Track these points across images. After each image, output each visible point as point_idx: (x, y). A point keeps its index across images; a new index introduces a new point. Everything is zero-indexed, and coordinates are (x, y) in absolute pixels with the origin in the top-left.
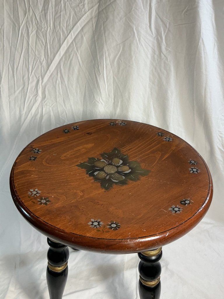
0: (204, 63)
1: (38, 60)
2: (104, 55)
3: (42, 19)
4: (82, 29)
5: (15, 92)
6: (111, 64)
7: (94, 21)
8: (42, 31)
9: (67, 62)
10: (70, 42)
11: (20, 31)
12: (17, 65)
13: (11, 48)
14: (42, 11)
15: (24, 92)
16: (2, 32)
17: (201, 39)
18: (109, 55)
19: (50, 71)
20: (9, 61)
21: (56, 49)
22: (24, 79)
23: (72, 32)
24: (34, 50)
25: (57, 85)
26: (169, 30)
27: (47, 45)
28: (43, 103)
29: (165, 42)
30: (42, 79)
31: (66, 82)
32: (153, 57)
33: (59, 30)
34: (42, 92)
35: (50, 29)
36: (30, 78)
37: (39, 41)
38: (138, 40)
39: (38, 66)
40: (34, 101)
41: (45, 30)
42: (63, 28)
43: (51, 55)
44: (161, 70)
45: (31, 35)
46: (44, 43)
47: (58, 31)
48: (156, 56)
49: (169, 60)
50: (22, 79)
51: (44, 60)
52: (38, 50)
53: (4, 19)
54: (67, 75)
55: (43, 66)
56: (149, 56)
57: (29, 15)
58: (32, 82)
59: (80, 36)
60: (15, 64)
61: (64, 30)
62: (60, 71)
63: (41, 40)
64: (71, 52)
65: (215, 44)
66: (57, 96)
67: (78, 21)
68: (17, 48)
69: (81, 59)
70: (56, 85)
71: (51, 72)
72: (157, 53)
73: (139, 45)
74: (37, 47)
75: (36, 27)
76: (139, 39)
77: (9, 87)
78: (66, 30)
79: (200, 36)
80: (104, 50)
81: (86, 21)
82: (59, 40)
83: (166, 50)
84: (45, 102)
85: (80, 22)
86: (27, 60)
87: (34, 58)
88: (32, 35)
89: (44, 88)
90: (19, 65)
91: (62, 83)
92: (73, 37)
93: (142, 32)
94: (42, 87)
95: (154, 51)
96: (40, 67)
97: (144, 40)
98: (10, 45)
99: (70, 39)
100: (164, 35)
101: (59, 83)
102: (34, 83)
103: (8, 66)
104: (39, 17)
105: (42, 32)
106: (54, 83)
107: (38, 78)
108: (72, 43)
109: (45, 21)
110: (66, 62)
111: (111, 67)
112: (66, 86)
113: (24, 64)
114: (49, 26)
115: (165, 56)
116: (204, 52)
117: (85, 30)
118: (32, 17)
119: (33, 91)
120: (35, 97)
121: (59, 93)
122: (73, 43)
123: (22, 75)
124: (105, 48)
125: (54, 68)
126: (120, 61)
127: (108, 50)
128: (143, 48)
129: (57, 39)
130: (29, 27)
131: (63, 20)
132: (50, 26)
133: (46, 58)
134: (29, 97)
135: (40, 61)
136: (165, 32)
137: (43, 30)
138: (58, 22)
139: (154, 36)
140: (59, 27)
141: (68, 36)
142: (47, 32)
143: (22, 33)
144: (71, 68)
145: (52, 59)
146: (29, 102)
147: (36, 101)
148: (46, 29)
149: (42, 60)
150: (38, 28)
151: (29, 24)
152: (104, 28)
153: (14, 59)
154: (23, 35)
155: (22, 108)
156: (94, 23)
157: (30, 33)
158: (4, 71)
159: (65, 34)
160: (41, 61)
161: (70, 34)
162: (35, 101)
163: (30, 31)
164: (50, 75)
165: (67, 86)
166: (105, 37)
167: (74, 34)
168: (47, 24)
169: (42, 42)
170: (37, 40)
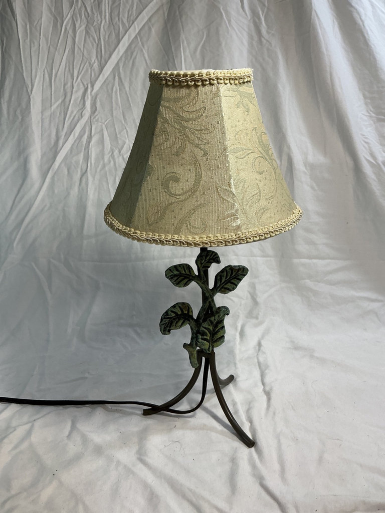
0: (323, 41)
1: (87, 63)
2: (181, 47)
3: (94, 10)
4: (150, 19)
5: (51, 106)
6: (191, 56)
7: (166, 8)
8: (94, 25)
9: (129, 62)
10: (133, 36)
11: (64, 27)
12: (57, 69)
13: (49, 47)
15: (64, 106)
16: (38, 28)
17: (313, 13)
18: (189, 44)
19: (104, 75)
20: (45, 65)
21: (113, 47)
22: (66, 87)
23: (135, 23)
24: (82, 50)
25: (114, 94)
26: (268, 8)
27: (101, 42)
28: (92, 118)
29: (266, 24)
30: (92, 86)
31: (127, 89)
32: (251, 45)
33: (118, 22)
34: (91, 103)
35: (106, 21)
36: (75, 85)
37: (89, 37)
38: (227, 22)
39: (87, 70)
40: (78, 117)
41: (98, 23)
42: (123, 19)
43: (105, 55)
44: (264, 59)
45: (79, 31)
46: (97, 41)
47: (116, 23)
48: (254, 43)
49: (273, 45)
50: (62, 88)
51: (96, 61)
52: (87, 50)
53: (42, 12)
54: (128, 79)
55: (94, 70)
56: (246, 43)
57: (77, 6)
58: (76, 92)
59: (146, 28)
60: (53, 69)
61: (125, 21)
62: (118, 76)
63: (92, 36)
64: (135, 48)
65: (333, 21)
66: (114, 108)
67: (144, 9)
68: (58, 48)
69: (148, 56)
70: (112, 92)
71: (106, 77)
72: (256, 38)
73: (230, 29)
74: (86, 45)
75: (85, 20)
76: (229, 21)
77: (42, 100)
78: (127, 21)
79: (312, 8)
80: (181, 38)
81: (155, 9)
82: (118, 35)
83: (268, 33)
84: (95, 117)
85: (146, 10)
86: (71, 62)
87: (81, 60)
88: (80, 31)
89: (94, 98)
90: (60, 69)
91: (120, 90)
92: (137, 31)
93: (233, 13)
94: (92, 98)
95: (251, 37)
96: (90, 71)
97: (236, 22)
98: (49, 45)
99: (133, 32)
100: (262, 15)
101: (117, 90)
102: (80, 93)
103: (44, 71)
104: (90, 7)
105: (94, 27)
106: (110, 91)
107: (86, 87)
108: (136, 37)
109: (98, 12)
110: (126, 62)
111: (193, 60)
112: (127, 94)
113: (67, 67)
114: (103, 18)
115: (267, 41)
116: (320, 27)
117: (153, 20)
118: (80, 8)
119: (78, 102)
120: (81, 111)
121: (117, 104)
122: (137, 38)
123: (63, 83)
124: (183, 36)
125: (109, 72)
126: (205, 51)
127: (186, 38)
128: (237, 34)
129: (115, 32)
130: (77, 20)
131: (123, 9)
132: (105, 18)
133: (98, 60)
134: (72, 112)
135: (90, 63)
136: (263, 12)
137: (95, 23)
138: (116, 13)
139: (249, 18)
140: (117, 19)
141: (130, 28)
142: (101, 26)
143: (66, 28)
144: (135, 69)
145: (107, 60)
146: (72, 118)
147: (82, 117)
148: (99, 22)
149: (93, 61)
150: (87, 21)
151: (76, 17)
152: (180, 13)
153: (53, 62)
154: (67, 32)
155: (61, 128)
156: (165, 9)
157: (77, 28)
158: (38, 76)
159: (126, 27)
160: (92, 63)
161: (133, 25)
162: (80, 117)
163: (77, 25)
164: (103, 81)
165: (128, 93)
166: (182, 22)
167: (138, 25)
168: (101, 16)
169: (94, 39)
170: (87, 37)
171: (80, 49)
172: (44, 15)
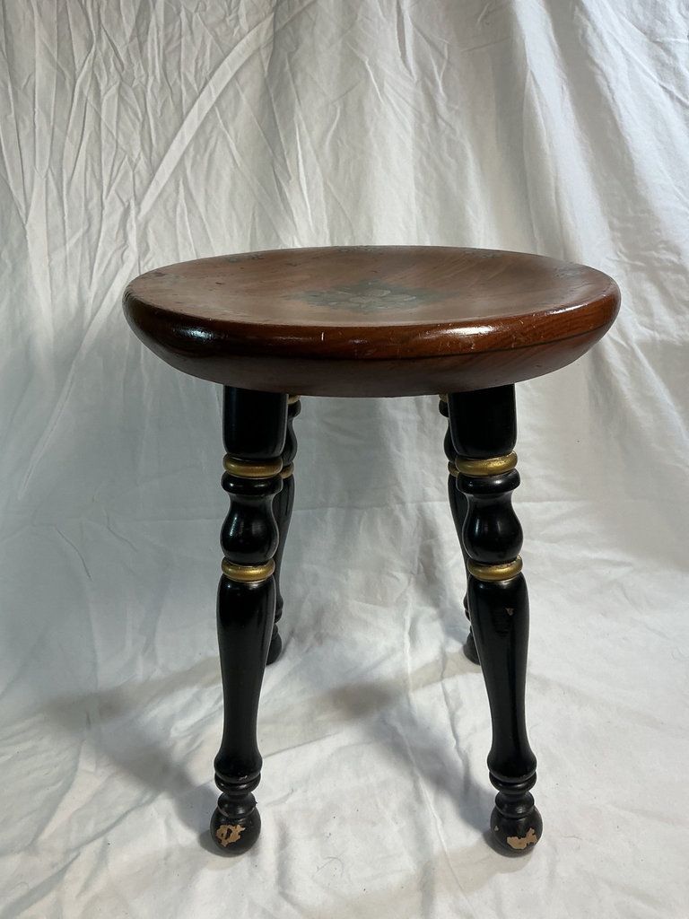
0: (544, 128)
1: (126, 159)
2: (295, 134)
3: (132, 57)
4: (236, 76)
5: (65, 244)
6: (315, 151)
7: (265, 54)
8: (134, 85)
9: (202, 158)
10: (208, 108)
11: (77, 89)
12: (70, 172)
13: (53, 128)
14: (132, 38)
15: (89, 241)
16: (30, 91)
17: (529, 74)
18: (310, 130)
19: (157, 183)
20: (47, 165)
21: (171, 129)
22: (90, 207)
23: (211, 83)
24: (115, 134)
25: (178, 219)
26: (449, 62)
27: (149, 119)
28: (142, 265)
29: (444, 91)
30: (138, 204)
31: (202, 209)
32: (419, 132)
33: (178, 81)
34: (137, 235)
35: (155, 79)
36: (106, 203)
37: (126, 110)
38: (377, 90)
39: (126, 173)
40: (117, 263)
41: (141, 82)
42: (187, 74)
43: (158, 144)
44: (441, 159)
45: (106, 98)
46: (140, 115)
47: (175, 83)
48: (425, 127)
49: (458, 132)
50: (83, 208)
51: (142, 157)
52: (124, 134)
53: (34, 60)
54: (202, 189)
55: (139, 172)
56: (410, 129)
57: (100, 49)
58: (110, 214)
59: (231, 93)
60: (64, 171)
61: (191, 78)
62: (183, 183)
63: (131, 107)
64: (211, 132)
65: (562, 88)
66: (180, 247)
67: (226, 57)
68: (69, 130)
69: (237, 147)
70: (175, 216)
71: (162, 185)
72: (427, 118)
73: (382, 101)
74: (121, 125)
75: (116, 77)
76: (381, 87)
77: (48, 233)
78: (196, 80)
79: (526, 65)
80: (295, 118)
81: (245, 57)
82: (179, 106)
83: (449, 109)
84: (147, 263)
85: (229, 58)
86: (96, 159)
87: (114, 153)
88: (109, 98)
89: (143, 226)
90: (76, 172)
91: (189, 211)
92: (214, 97)
93: (387, 71)
94: (139, 226)
95: (419, 117)
96: (131, 174)
97: (393, 88)
98: (52, 124)
99: (206, 101)
100: (439, 73)
101: (183, 211)
102: (117, 217)
103: (46, 176)
104: (125, 51)
105: (134, 89)
106: (171, 214)
107: (127, 204)
108: (212, 109)
109: (140, 62)
110: (198, 157)
111: (318, 158)
112: (202, 219)
113: (90, 169)
114: (150, 72)
115: (447, 123)
116: (541, 104)
117: (243, 78)
118: (106, 53)
119: (114, 236)
120: (120, 252)
121: (185, 238)
122: (215, 111)
123: (83, 200)
124: (299, 114)
125: (167, 176)
126: (339, 142)
127: (305, 117)
128: (393, 108)
129: (173, 101)
130: (101, 77)
131: (187, 57)
132: (154, 72)
133: (145, 154)
134: (104, 254)
135: (130, 160)
136: (440, 67)
137: (135, 83)
138: (174, 63)
139: (416, 79)
140: (176, 74)
141: (200, 93)
142: (146, 88)
143: (81, 93)
144: (214, 173)
145: (162, 154)
146: (104, 265)
147: (123, 263)
148: (143, 80)
149: (136, 156)
150: (122, 78)
151: (100, 69)
152: (291, 69)
153: (62, 158)
154: (84, 99)
155: (85, 284)
156: (264, 57)
157: (102, 94)
158: (35, 190)
159: (194, 90)
160: (134, 160)
161: (207, 87)
162: (120, 262)
163: (102, 87)
164: (157, 194)
165: (204, 217)
166: (296, 87)
167: (215, 89)
168: (146, 69)
169: (136, 114)
170: (122, 108)
171: (112, 133)
172: (38, 65)
